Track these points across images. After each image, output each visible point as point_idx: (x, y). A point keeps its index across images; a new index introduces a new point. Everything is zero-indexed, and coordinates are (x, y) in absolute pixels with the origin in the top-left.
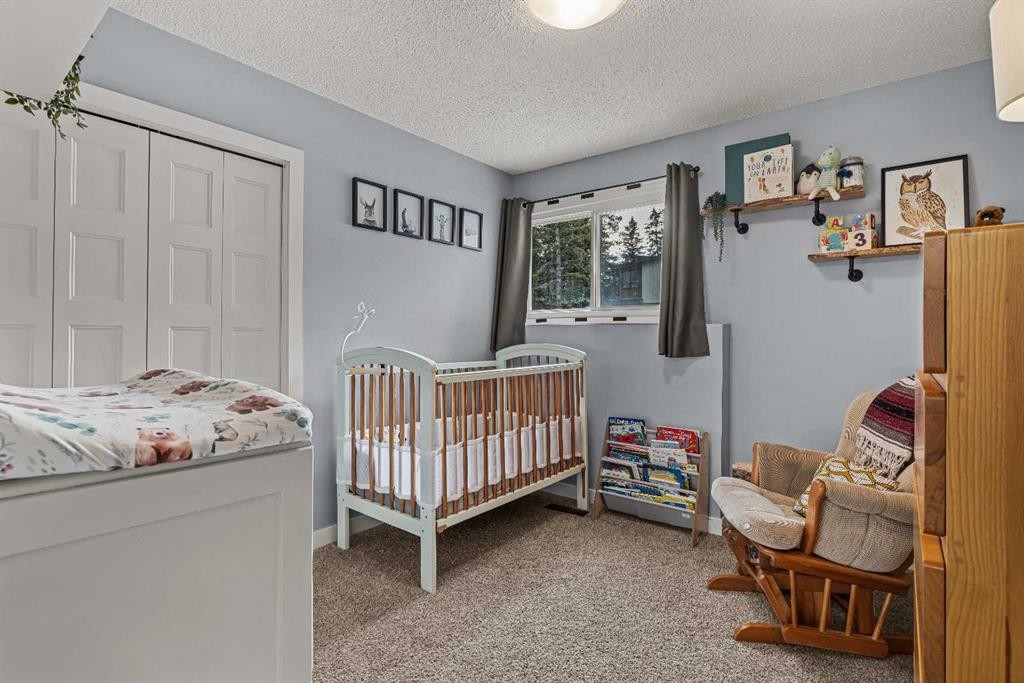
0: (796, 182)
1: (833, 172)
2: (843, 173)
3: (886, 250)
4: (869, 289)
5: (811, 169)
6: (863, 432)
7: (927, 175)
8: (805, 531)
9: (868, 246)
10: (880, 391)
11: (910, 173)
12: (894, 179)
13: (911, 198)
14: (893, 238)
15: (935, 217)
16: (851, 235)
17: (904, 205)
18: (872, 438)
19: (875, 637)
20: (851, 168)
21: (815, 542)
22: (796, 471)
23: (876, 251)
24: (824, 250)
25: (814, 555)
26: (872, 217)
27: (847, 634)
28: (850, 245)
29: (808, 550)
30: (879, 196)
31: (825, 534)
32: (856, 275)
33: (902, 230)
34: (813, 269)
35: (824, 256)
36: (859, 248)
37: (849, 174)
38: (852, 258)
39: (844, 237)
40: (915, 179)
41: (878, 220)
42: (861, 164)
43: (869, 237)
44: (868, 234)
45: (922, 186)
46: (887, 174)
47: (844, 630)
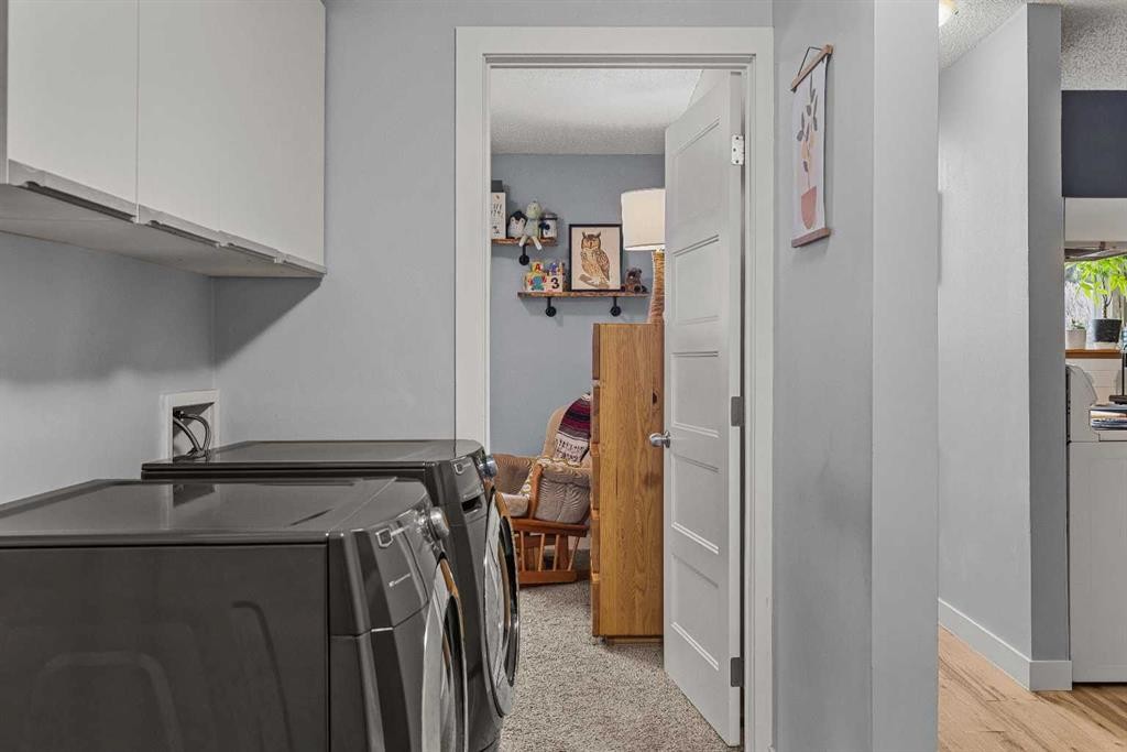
0: (508, 225)
1: (536, 223)
2: (543, 226)
3: (573, 294)
4: (560, 323)
5: (519, 215)
6: (559, 436)
7: (598, 236)
8: (530, 502)
9: (560, 289)
10: (570, 405)
11: (589, 231)
12: (577, 234)
13: (589, 252)
14: (577, 284)
15: (603, 270)
16: (549, 278)
17: (584, 256)
18: (565, 439)
19: (569, 569)
20: (548, 222)
21: (536, 509)
22: (515, 474)
23: (565, 294)
24: (529, 289)
25: (534, 518)
26: (563, 265)
27: (554, 570)
28: (548, 287)
29: (531, 515)
30: (567, 246)
31: (542, 502)
32: (551, 312)
33: (583, 278)
34: (520, 304)
35: (530, 294)
36: (554, 290)
37: (548, 227)
38: (549, 298)
39: (544, 279)
40: (591, 237)
41: (567, 267)
42: (556, 219)
43: (560, 282)
44: (560, 278)
45: (595, 243)
46: (573, 229)
47: (551, 568)
